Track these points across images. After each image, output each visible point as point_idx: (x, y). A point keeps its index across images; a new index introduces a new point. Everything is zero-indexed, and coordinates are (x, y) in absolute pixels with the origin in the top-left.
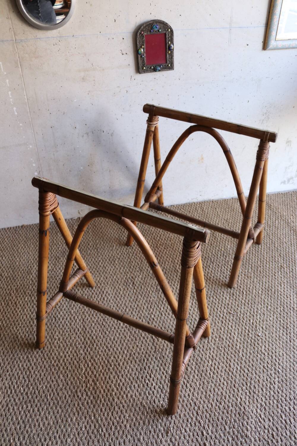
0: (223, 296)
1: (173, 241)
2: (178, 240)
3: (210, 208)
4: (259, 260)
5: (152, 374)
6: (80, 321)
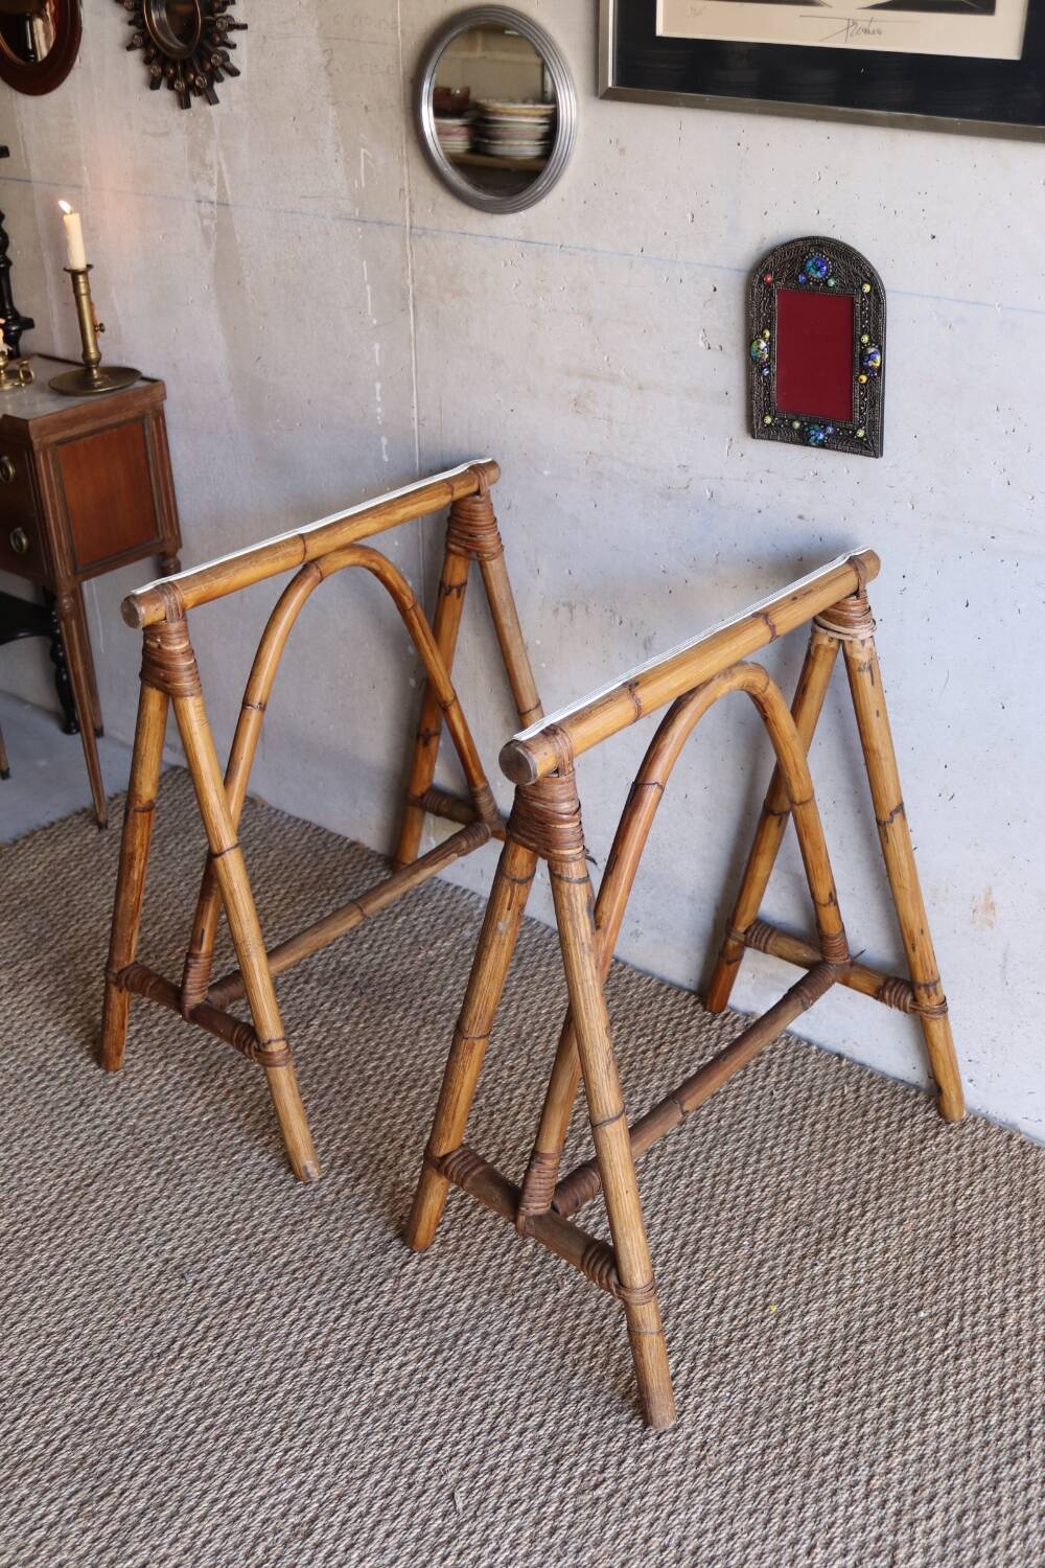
0: (521, 1434)
1: (658, 1158)
2: (680, 1169)
3: (965, 1151)
4: (847, 1452)
5: (28, 1417)
6: (112, 1155)
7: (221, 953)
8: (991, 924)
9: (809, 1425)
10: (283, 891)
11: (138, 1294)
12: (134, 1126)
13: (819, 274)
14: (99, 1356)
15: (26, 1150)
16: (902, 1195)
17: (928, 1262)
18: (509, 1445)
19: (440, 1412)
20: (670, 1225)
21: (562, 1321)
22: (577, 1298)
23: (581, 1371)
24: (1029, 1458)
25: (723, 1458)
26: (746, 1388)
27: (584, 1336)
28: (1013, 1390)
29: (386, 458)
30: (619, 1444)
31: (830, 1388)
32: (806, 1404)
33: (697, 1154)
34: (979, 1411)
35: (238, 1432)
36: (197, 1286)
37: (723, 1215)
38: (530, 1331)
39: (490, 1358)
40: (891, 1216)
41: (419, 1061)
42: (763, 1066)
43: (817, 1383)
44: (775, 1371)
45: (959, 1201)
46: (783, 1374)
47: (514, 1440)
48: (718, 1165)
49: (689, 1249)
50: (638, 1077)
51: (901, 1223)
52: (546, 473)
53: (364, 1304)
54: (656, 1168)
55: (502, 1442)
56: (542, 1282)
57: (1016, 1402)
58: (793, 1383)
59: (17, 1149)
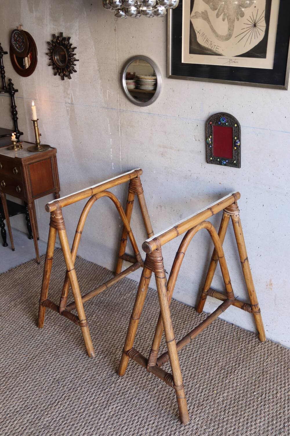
0: (148, 425)
1: (184, 352)
2: (190, 354)
3: (266, 349)
4: (235, 431)
5: (17, 421)
6: (40, 350)
7: (70, 297)
8: (271, 289)
9: (225, 423)
10: (86, 281)
11: (47, 387)
12: (46, 343)
13: (224, 122)
14: (36, 404)
15: (18, 349)
16: (249, 361)
17: (256, 379)
18: (145, 428)
19: (127, 420)
20: (188, 369)
21: (159, 395)
22: (163, 389)
23: (164, 409)
24: (284, 433)
25: (202, 432)
26: (208, 413)
27: (165, 399)
28: (280, 414)
29: (113, 168)
30: (174, 428)
31: (231, 413)
32: (224, 418)
33: (195, 350)
34: (270, 420)
35: (73, 425)
36: (62, 386)
37: (202, 367)
38: (151, 398)
39: (140, 405)
40: (246, 367)
41: (121, 326)
42: (212, 327)
43: (227, 412)
44: (216, 409)
45: (264, 363)
46: (218, 410)
47: (146, 427)
48: (200, 353)
49: (193, 376)
50: (179, 330)
51: (249, 369)
52: (154, 172)
53: (107, 390)
54: (184, 354)
55: (143, 428)
56: (154, 385)
57: (281, 417)
58: (221, 412)
59: (15, 349)
